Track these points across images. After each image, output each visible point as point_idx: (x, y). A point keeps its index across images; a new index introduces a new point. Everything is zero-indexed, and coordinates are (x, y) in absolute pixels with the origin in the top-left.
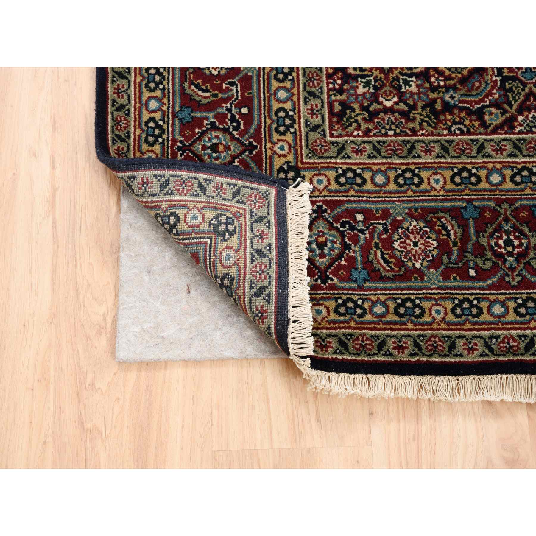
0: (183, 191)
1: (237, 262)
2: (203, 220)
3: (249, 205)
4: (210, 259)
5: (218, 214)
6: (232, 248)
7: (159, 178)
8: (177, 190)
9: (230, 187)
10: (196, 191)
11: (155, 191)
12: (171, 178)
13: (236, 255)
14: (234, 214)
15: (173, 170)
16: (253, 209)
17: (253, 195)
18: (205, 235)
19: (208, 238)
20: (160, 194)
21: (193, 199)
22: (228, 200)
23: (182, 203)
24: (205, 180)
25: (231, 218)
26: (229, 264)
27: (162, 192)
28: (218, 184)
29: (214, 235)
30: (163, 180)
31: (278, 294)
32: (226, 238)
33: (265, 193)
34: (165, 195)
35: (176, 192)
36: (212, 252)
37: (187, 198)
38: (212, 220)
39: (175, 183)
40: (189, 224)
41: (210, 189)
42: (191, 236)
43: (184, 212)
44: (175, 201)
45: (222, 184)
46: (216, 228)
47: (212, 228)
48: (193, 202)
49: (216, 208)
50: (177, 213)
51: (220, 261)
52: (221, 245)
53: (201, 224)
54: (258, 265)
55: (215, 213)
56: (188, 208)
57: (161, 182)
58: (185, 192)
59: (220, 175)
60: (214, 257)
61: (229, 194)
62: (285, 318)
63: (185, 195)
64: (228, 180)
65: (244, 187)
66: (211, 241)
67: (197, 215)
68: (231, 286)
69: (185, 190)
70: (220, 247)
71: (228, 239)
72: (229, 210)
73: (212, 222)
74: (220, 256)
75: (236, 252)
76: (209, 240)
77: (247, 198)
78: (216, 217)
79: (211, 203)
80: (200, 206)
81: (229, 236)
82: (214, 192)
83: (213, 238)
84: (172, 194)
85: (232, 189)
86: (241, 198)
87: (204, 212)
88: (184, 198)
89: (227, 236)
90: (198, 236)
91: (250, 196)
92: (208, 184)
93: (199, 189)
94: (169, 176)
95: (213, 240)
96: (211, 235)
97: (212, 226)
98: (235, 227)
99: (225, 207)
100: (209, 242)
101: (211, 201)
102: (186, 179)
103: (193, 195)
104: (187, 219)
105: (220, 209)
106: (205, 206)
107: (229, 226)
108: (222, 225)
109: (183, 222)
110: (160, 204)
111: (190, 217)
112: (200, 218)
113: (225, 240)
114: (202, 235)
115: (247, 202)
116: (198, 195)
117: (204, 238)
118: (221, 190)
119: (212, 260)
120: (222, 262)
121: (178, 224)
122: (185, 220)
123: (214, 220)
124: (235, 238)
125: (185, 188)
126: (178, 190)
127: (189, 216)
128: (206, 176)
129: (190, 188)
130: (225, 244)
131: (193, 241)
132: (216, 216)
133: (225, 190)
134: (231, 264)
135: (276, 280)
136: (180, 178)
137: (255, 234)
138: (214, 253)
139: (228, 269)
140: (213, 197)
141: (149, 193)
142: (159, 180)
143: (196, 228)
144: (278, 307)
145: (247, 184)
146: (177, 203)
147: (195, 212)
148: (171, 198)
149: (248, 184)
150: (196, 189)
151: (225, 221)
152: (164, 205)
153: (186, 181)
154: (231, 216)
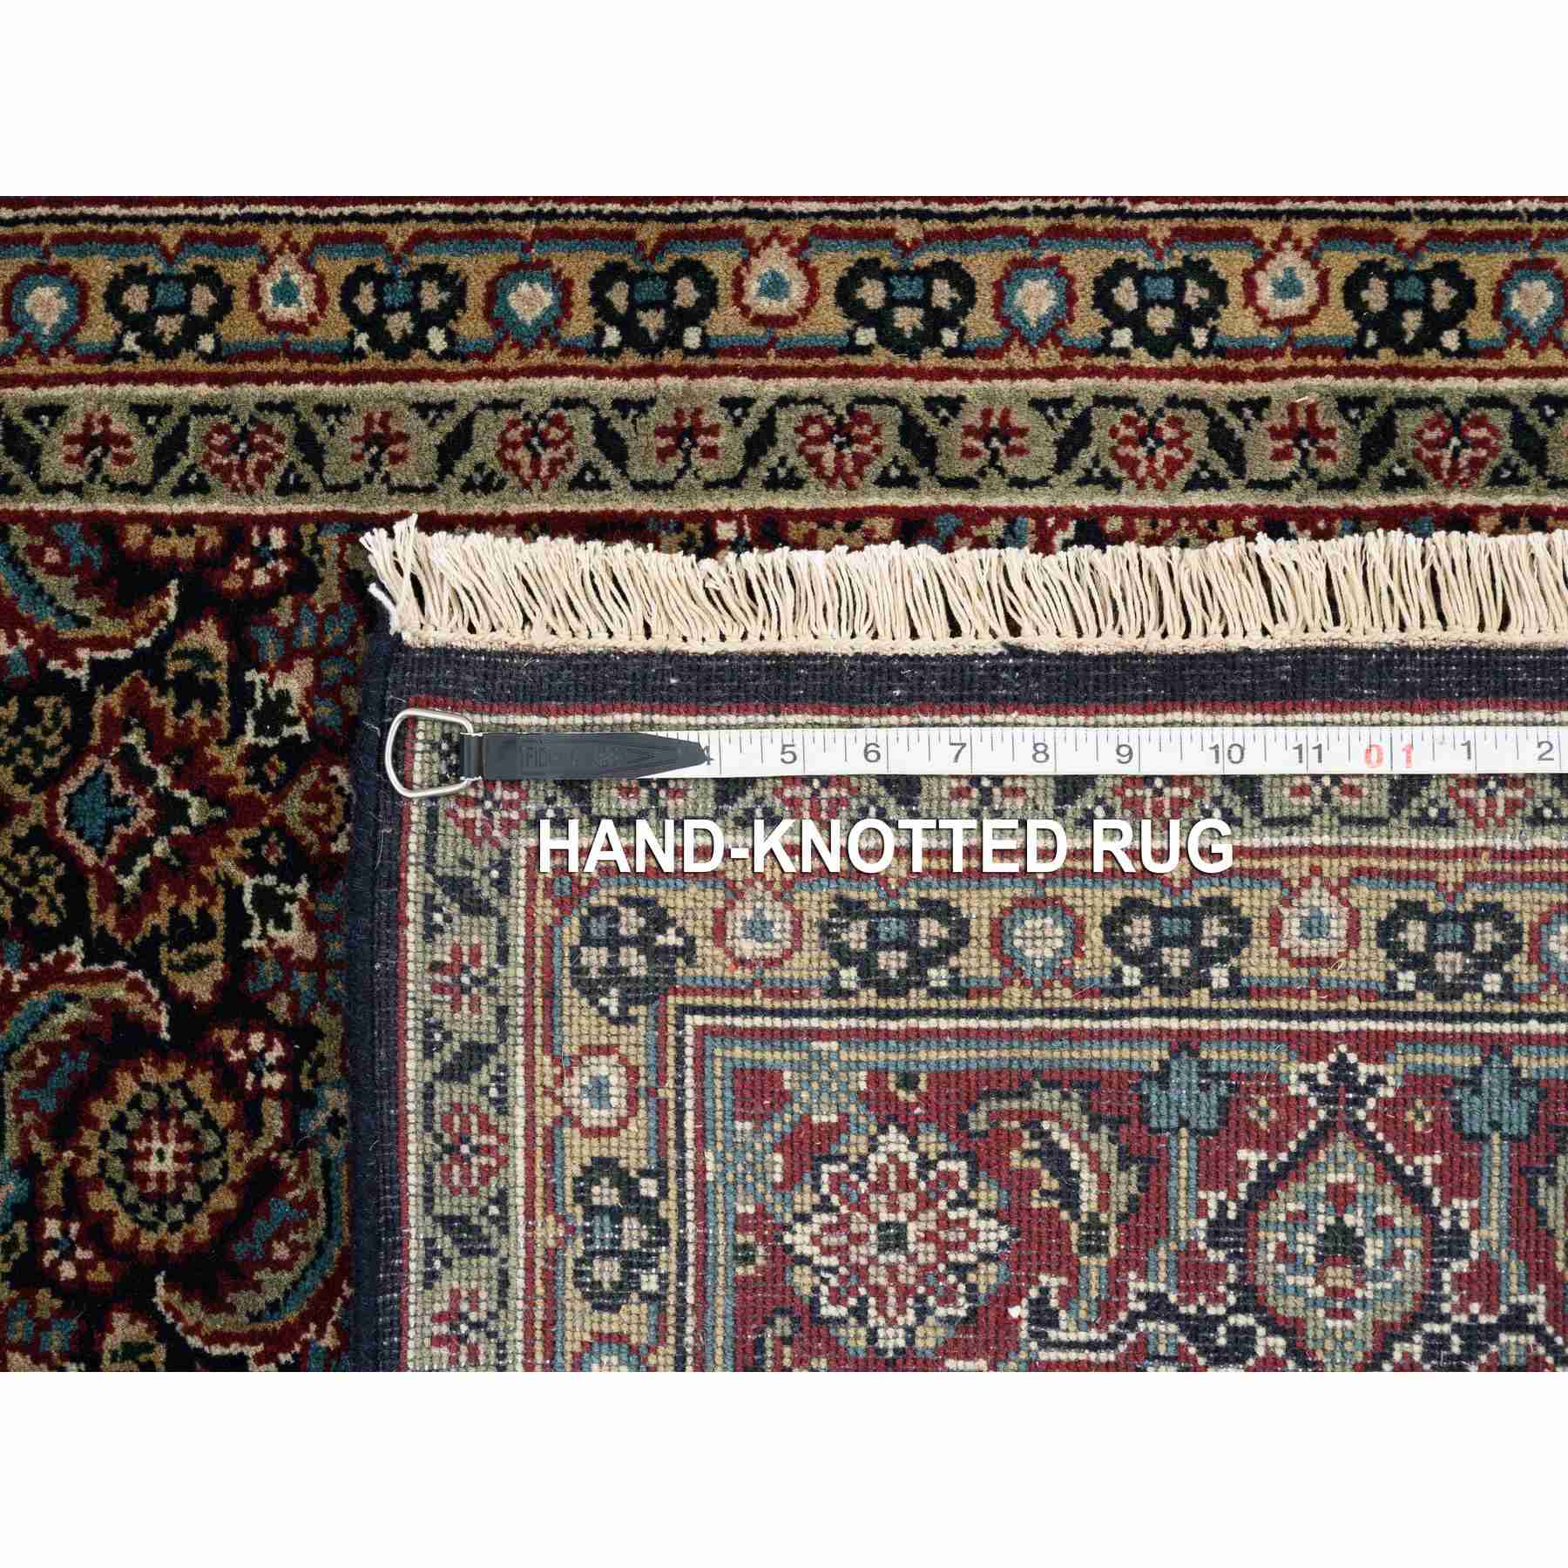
0: (488, 1150)
1: (777, 887)
2: (608, 1050)
3: (508, 835)
4: (763, 1012)
5: (576, 983)
6: (720, 916)
7: (437, 1264)
8: (484, 1180)
9: (441, 930)
10: (484, 1090)
11: (489, 1278)
12: (437, 1210)
13: (748, 897)
14: (565, 905)
15: (401, 1200)
16: (524, 815)
17: (461, 813)
18: (671, 1040)
19: (680, 1026)
20: (503, 1253)
21: (521, 1101)
22: (502, 936)
23: (539, 1151)
24: (429, 1050)
25: (584, 922)
26: (788, 926)
27: (494, 1244)
28: (439, 988)
29: (671, 999)
30: (445, 1243)
31: (910, 699)
32: (680, 942)
33: (444, 756)
34: (505, 1230)
35: (493, 1181)
36: (738, 1002)
37: (520, 1131)
38: (604, 1011)
39: (459, 1190)
40: (623, 1113)
41: (470, 1023)
42: (672, 1105)
43: (576, 1142)
44: (530, 1183)
45: (436, 967)
46: (635, 992)
47: (642, 1010)
48: (530, 1098)
49: (550, 995)
50: (578, 1172)
51: (771, 963)
52: (711, 962)
53: (623, 1060)
54: (788, 793)
55: (571, 999)
56: (559, 1121)
57: (456, 1253)
58: (493, 1140)
59: (396, 978)
60: (758, 992)
61: (476, 934)
62: (1005, 668)
63: (505, 1139)
64: (411, 937)
65: (431, 859)
66: (695, 1010)
67: (585, 1082)
68: (869, 914)
69: (484, 1140)
70: (719, 970)
71: (680, 932)
72: (549, 929)
73: (614, 1011)
74: (752, 966)
75: (738, 895)
76: (688, 1019)
77: (477, 843)
78: (591, 991)
79: (529, 1017)
80: (546, 1069)
81: (671, 931)
82: (475, 1006)
83: (680, 1000)
84: (501, 1199)
85: (448, 919)
86: (484, 872)
87: (575, 1051)
88: (521, 1142)
89: (670, 939)
90: (671, 1071)
91: (468, 825)
92: (448, 1036)
93: (474, 1078)
94: (429, 1219)
95: (689, 1000)
96: (672, 1011)
97: (632, 1011)
98: (626, 901)
99: (539, 953)
100: (700, 1020)
101: (520, 1020)
102: (438, 1138)
103: (502, 1105)
104: (605, 1124)
105: (549, 971)
106: (549, 1046)
107: (623, 931)
108: (623, 962)
109: (614, 1141)
110: (540, 1252)
111: (595, 1113)
112: (603, 1067)
113: (688, 951)
114: (671, 1052)
115: (494, 842)
116: (501, 1081)
117: (680, 1041)
118: (464, 969)
119: (767, 1003)
120: (777, 955)
121: (623, 1163)
122: (611, 1132)
123: (603, 1001)
124: (674, 901)
125: (474, 1141)
126: (486, 1173)
127: (594, 1116)
128: (412, 1049)
129: (474, 1119)
130: (705, 948)
131: (690, 1093)
132: (583, 993)
133: (456, 952)
134: (788, 914)
135: (850, 711)
136: (437, 1169)
137: (644, 805)
138: (743, 994)
139: (806, 925)
140: (503, 1011)
141: (494, 1307)
142: (447, 1263)
143: (642, 1083)
144: (961, 699)
145: (414, 842)
146: (538, 1172)
147: (576, 1091)
148: (520, 1201)
149: (413, 838)
150: (475, 1091)
151: (604, 951)
152: (548, 1232)
153: (447, 1140)
154: (576, 921)
